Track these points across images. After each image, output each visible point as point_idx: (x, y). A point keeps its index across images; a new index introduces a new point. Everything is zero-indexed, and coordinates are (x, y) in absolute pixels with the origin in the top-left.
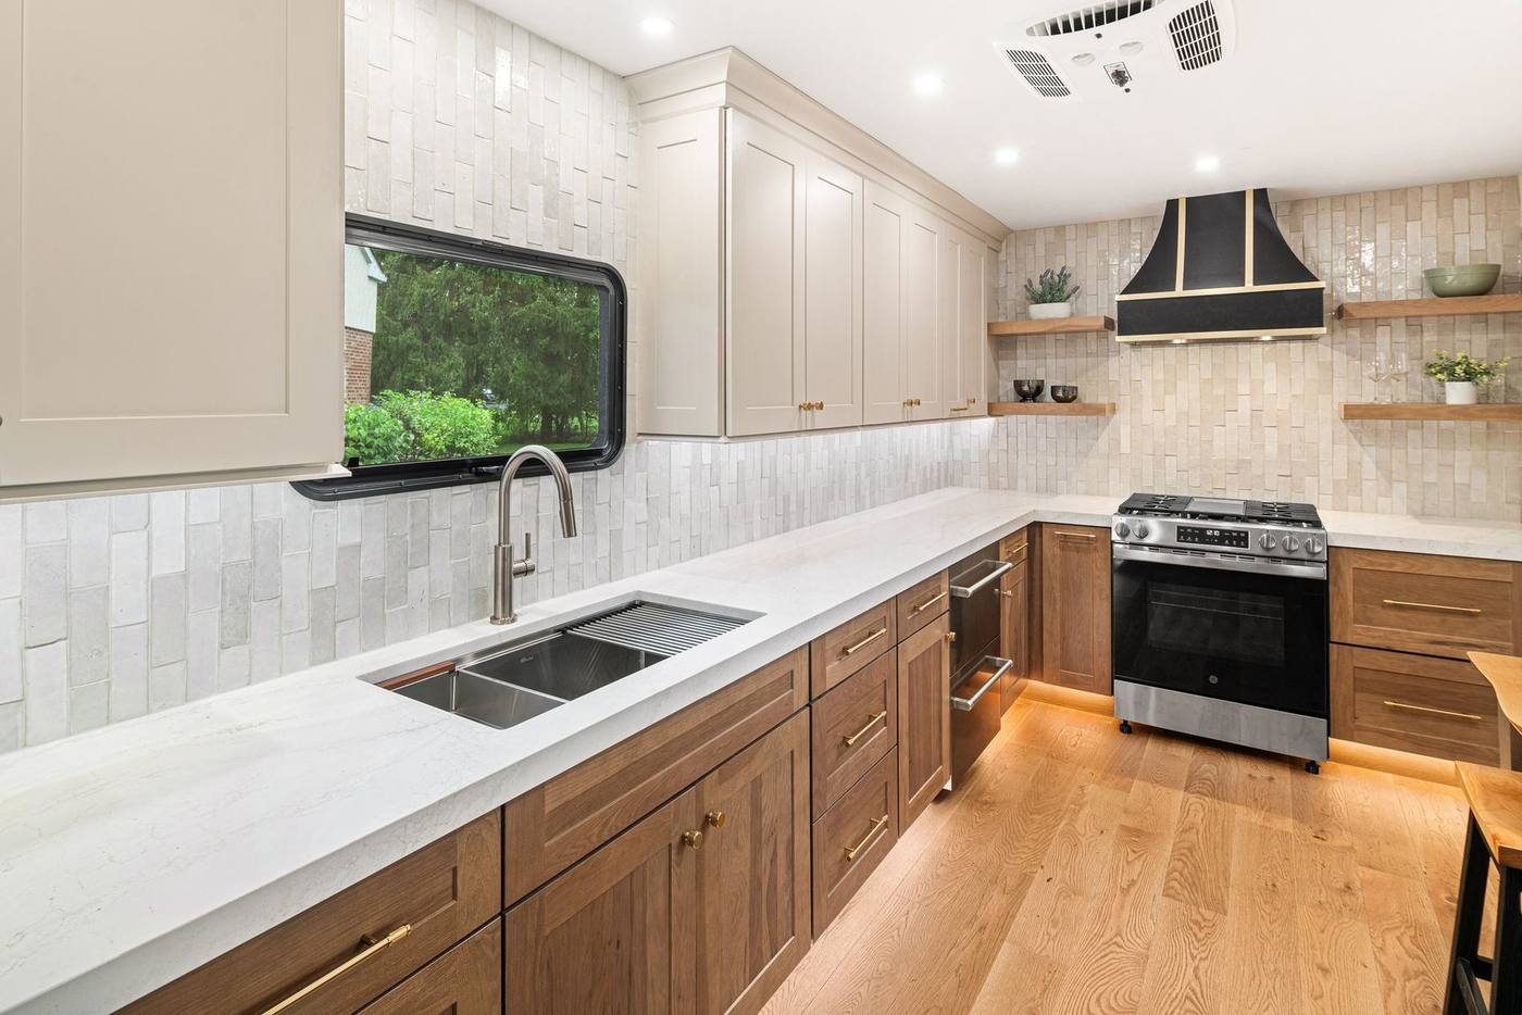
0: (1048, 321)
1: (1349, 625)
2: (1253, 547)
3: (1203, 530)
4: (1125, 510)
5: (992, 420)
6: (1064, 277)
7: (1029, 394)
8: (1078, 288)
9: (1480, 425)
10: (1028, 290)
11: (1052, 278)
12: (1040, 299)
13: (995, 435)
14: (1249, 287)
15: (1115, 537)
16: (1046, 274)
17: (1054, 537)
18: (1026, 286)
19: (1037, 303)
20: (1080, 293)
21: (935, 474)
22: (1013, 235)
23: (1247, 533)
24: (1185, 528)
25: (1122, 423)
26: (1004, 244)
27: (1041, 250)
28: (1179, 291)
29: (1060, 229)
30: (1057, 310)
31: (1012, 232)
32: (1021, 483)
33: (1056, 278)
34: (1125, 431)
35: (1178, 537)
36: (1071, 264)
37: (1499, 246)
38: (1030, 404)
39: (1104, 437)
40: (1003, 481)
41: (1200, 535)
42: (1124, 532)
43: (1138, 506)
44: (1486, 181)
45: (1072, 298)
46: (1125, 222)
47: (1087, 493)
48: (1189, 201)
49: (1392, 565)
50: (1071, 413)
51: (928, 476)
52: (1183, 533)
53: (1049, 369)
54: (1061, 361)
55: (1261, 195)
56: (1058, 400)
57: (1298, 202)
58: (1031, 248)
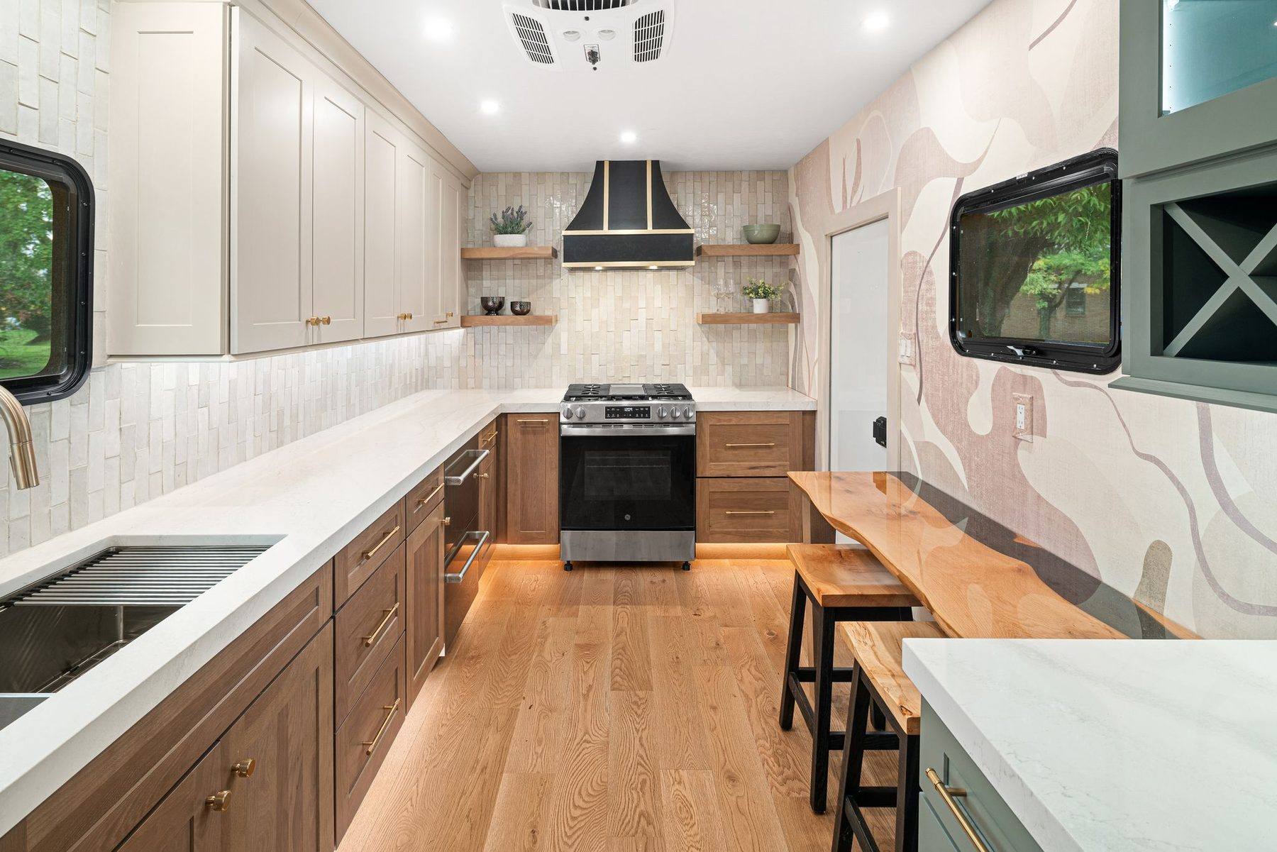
0: (509, 248)
1: (707, 465)
2: (654, 417)
3: (622, 408)
4: (567, 398)
5: (462, 330)
6: (521, 214)
7: (492, 308)
8: (531, 223)
9: (768, 326)
10: (494, 223)
11: (512, 214)
12: (503, 231)
13: (464, 344)
14: (650, 230)
15: (563, 419)
16: (507, 210)
17: (516, 424)
18: (491, 219)
19: (501, 233)
20: (532, 228)
21: (414, 380)
22: (480, 176)
23: (649, 408)
24: (611, 408)
25: (562, 331)
26: (473, 183)
27: (502, 191)
28: (606, 231)
29: (517, 175)
30: (514, 241)
31: (479, 173)
32: (486, 382)
33: (515, 214)
34: (564, 337)
35: (606, 415)
36: (526, 204)
37: (779, 213)
38: (494, 317)
39: (550, 340)
40: (471, 382)
41: (620, 412)
42: (569, 415)
43: (577, 394)
44: (773, 172)
45: (527, 231)
46: (565, 175)
47: (537, 387)
48: (611, 163)
49: (730, 420)
50: (527, 323)
51: (408, 382)
52: (610, 412)
53: (508, 288)
54: (517, 281)
55: (656, 164)
56: (516, 313)
57: (677, 171)
58: (494, 188)
